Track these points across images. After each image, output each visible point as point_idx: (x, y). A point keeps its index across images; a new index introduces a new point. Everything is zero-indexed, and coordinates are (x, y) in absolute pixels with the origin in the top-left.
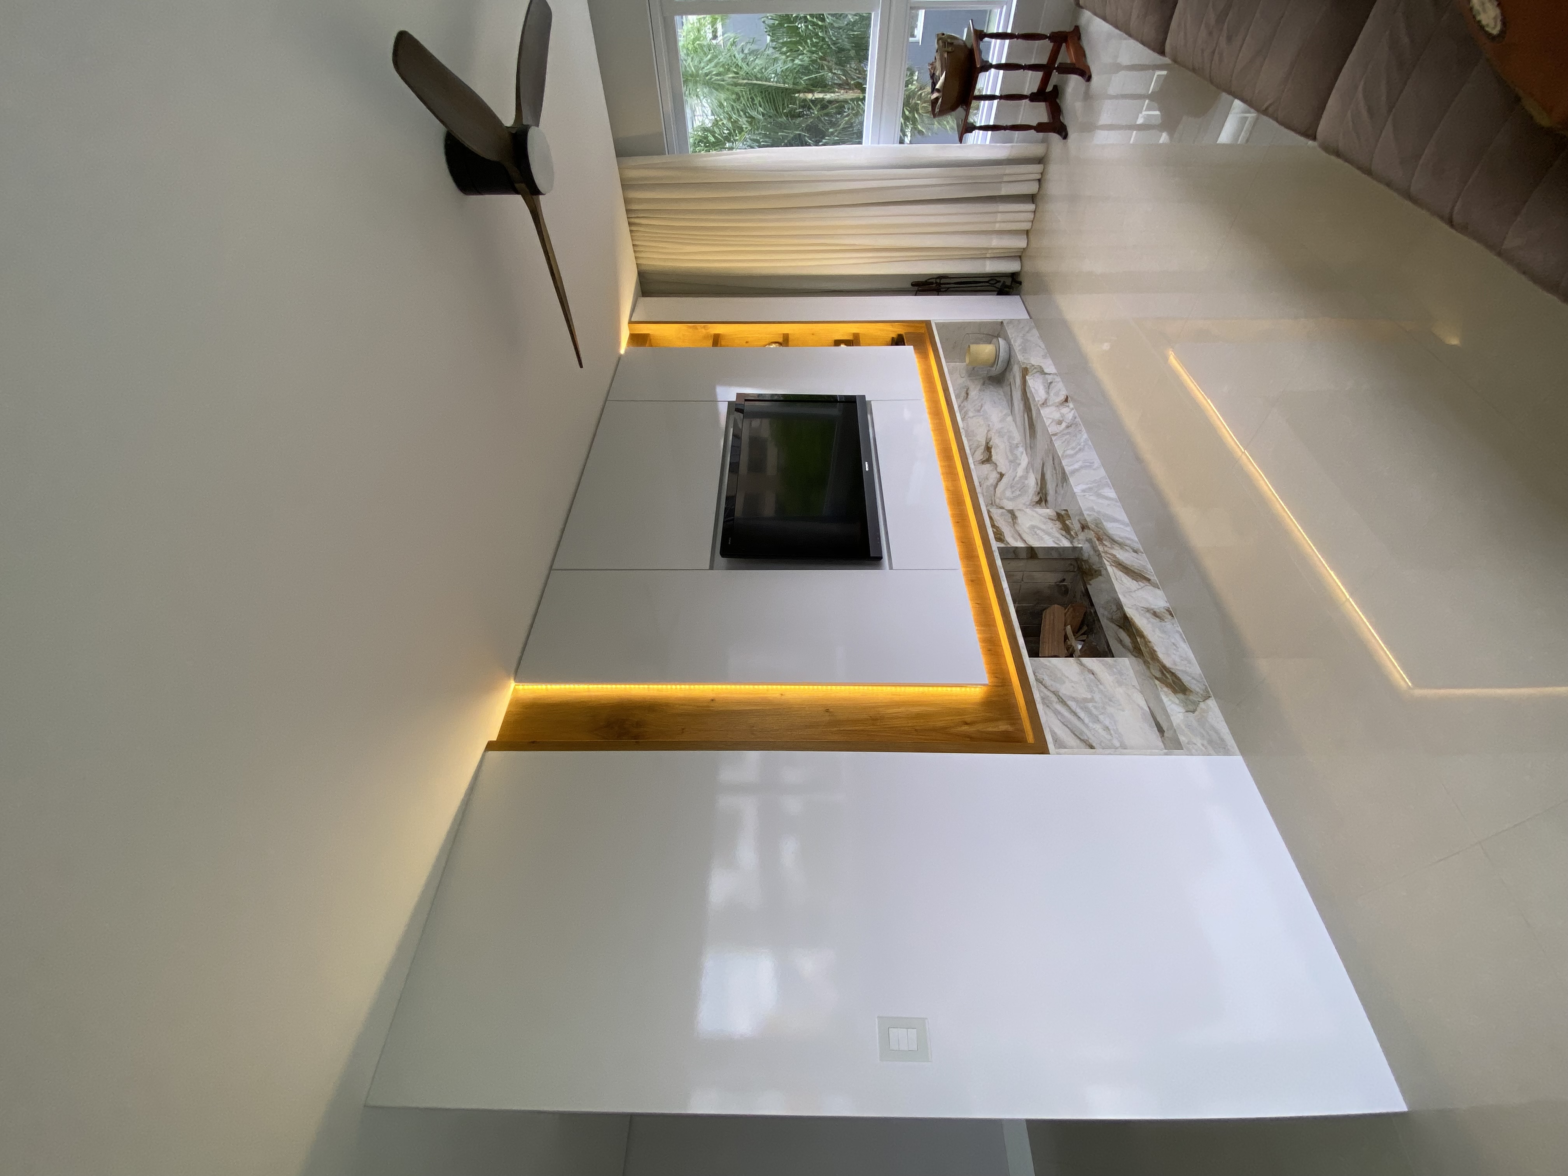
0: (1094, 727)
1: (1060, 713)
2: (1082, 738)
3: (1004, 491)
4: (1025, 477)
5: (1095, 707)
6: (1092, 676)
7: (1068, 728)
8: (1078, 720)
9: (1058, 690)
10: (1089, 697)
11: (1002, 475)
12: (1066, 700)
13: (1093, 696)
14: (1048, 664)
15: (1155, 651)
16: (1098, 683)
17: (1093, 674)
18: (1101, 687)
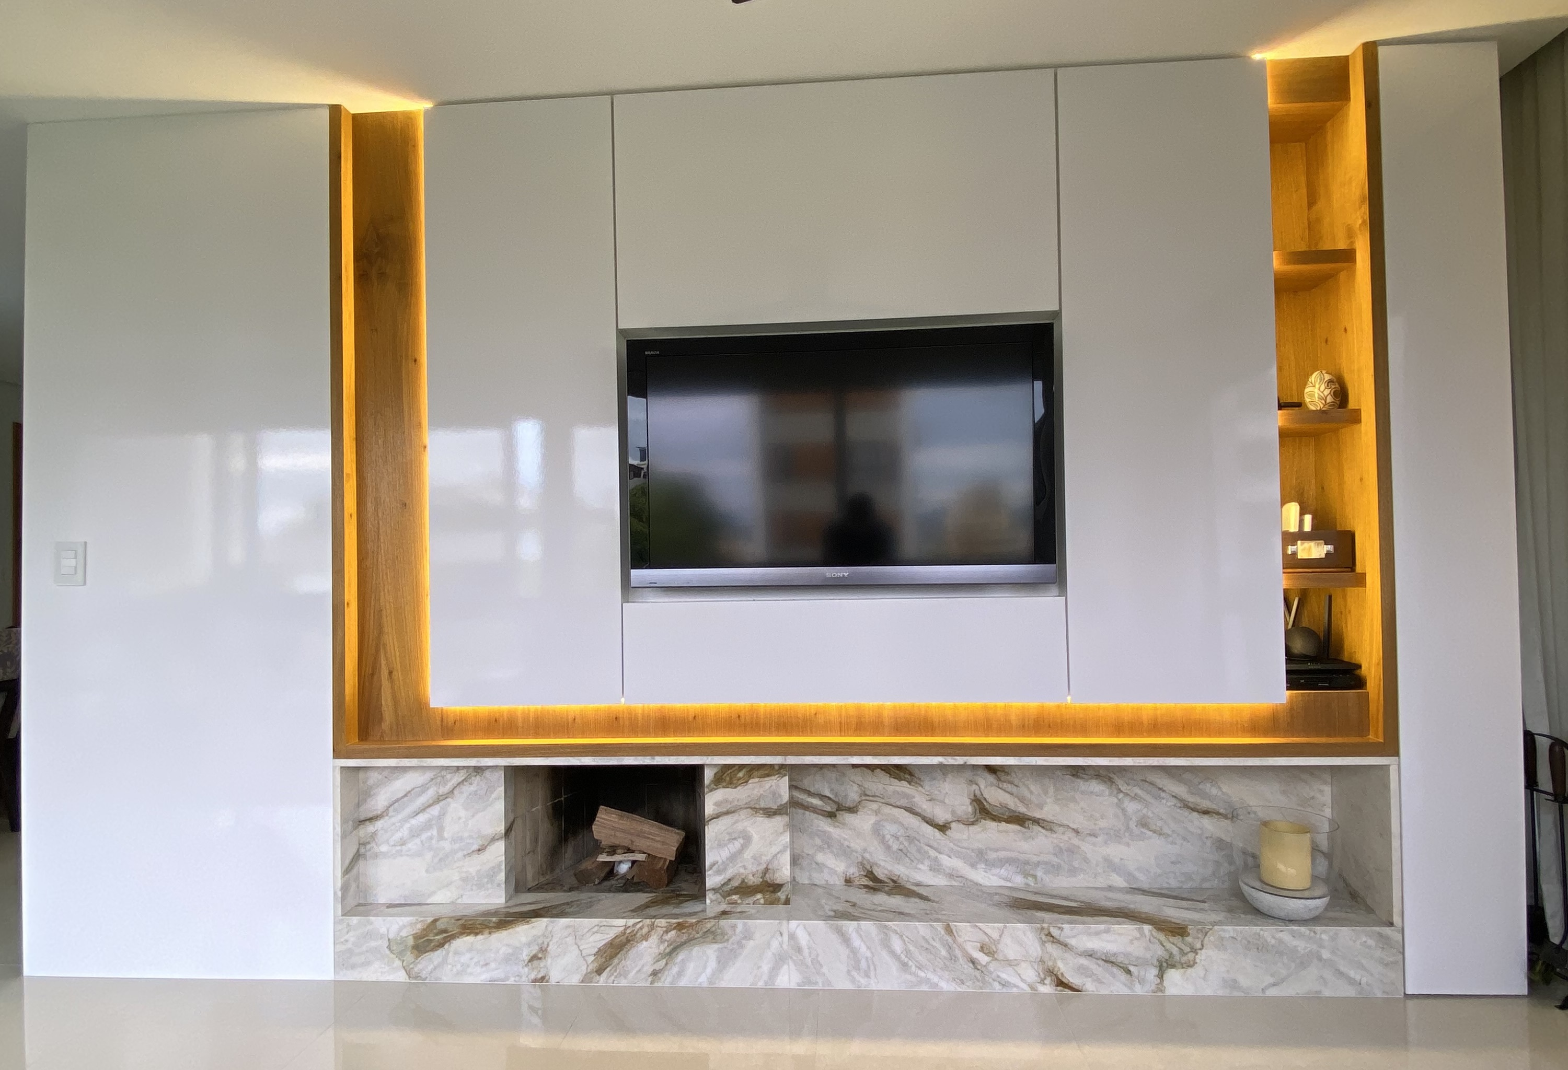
0: (405, 829)
1: (423, 792)
2: (391, 809)
3: (896, 821)
4: (936, 868)
5: (431, 838)
6: (475, 847)
7: (403, 797)
8: (415, 812)
9: (454, 798)
10: (446, 835)
11: (943, 828)
12: (441, 804)
13: (447, 839)
14: (493, 796)
15: (476, 934)
16: (465, 852)
17: (479, 850)
18: (460, 854)
